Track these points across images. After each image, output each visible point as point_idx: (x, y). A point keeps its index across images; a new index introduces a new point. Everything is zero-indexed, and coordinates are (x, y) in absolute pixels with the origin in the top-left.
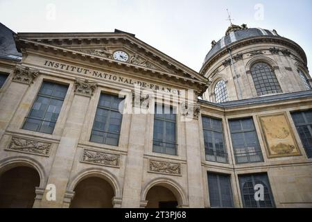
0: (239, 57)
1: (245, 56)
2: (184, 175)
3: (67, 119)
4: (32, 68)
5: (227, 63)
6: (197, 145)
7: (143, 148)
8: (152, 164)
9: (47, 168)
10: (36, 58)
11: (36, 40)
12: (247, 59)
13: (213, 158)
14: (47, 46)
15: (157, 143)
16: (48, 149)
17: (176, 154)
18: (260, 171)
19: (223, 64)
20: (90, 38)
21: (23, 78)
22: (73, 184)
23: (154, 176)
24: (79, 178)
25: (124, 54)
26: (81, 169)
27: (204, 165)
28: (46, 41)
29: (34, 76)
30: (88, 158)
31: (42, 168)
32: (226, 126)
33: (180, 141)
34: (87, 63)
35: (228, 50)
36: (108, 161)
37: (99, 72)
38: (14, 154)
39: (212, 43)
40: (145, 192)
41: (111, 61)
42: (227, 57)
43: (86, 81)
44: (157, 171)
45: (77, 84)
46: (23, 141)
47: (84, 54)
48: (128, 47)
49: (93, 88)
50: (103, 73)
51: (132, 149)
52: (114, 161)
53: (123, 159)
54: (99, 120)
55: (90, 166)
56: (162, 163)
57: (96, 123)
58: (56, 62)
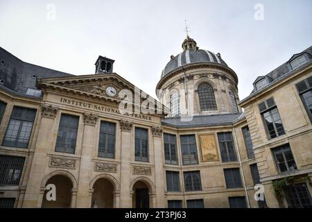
0: (191, 77)
1: (195, 77)
2: (153, 174)
3: (82, 143)
4: (54, 106)
5: (181, 80)
6: (160, 154)
7: (130, 159)
8: (135, 168)
9: (76, 176)
10: (54, 96)
11: (53, 83)
12: (197, 80)
13: (169, 162)
14: (62, 88)
15: (137, 154)
16: (74, 164)
17: (148, 161)
18: (196, 170)
19: (179, 80)
20: (90, 79)
21: (49, 113)
22: (92, 184)
23: (136, 176)
24: (95, 180)
25: (113, 90)
26: (95, 175)
27: (164, 167)
28: (60, 84)
29: (55, 111)
30: (98, 168)
31: (73, 176)
32: (178, 140)
33: (151, 153)
34: (90, 100)
35: (184, 70)
36: (110, 169)
37: (99, 106)
38: (55, 169)
39: (171, 57)
40: (132, 186)
41: (107, 98)
42: (182, 75)
43: (91, 115)
44: (138, 173)
45: (85, 117)
46: (59, 160)
47: (88, 94)
48: (116, 84)
49: (96, 119)
50: (101, 106)
51: (123, 161)
52: (113, 168)
53: (118, 167)
54: (102, 142)
55: (100, 173)
56: (141, 168)
57: (100, 144)
58: (68, 99)
